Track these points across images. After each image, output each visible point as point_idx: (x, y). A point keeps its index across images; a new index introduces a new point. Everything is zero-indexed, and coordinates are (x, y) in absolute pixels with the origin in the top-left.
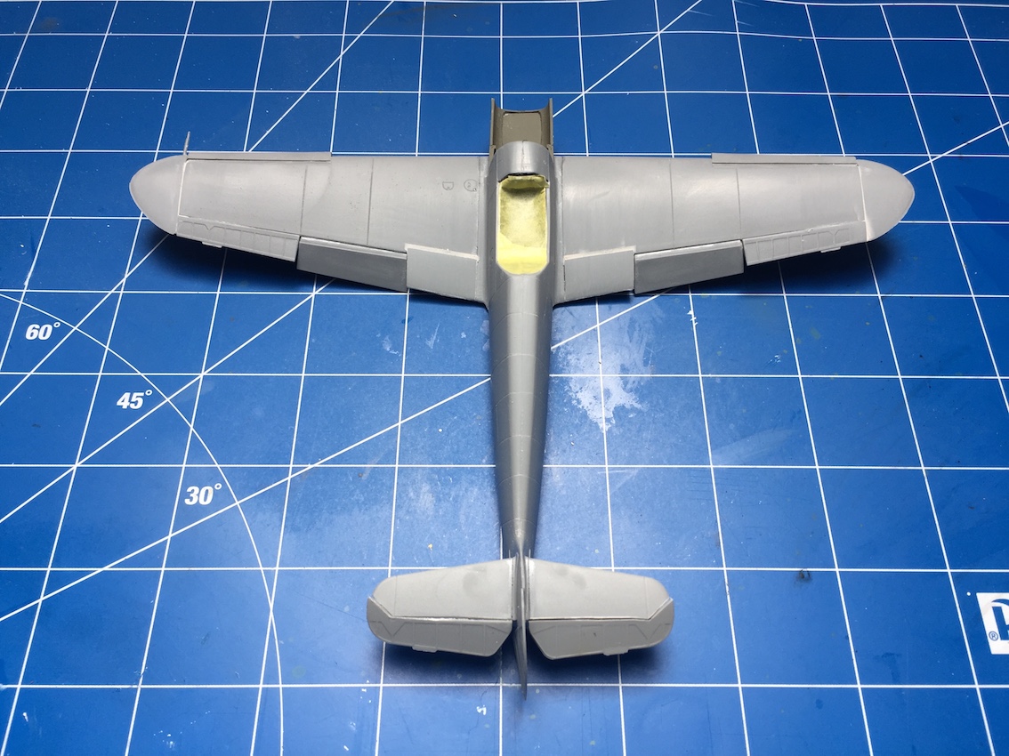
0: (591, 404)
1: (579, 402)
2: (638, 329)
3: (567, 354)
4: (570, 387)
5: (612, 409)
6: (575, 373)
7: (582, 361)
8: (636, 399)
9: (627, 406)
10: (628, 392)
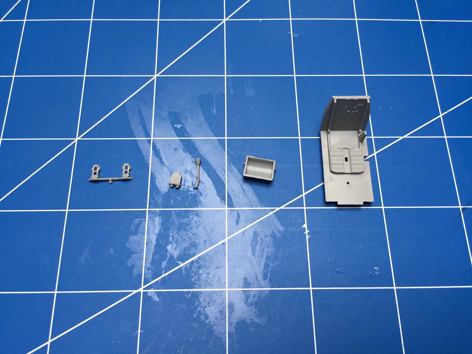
0: (216, 318)
1: (207, 317)
2: (260, 242)
3: (199, 268)
4: (200, 302)
5: (235, 324)
6: (205, 287)
7: (211, 276)
8: (255, 313)
9: (248, 321)
10: (249, 306)
